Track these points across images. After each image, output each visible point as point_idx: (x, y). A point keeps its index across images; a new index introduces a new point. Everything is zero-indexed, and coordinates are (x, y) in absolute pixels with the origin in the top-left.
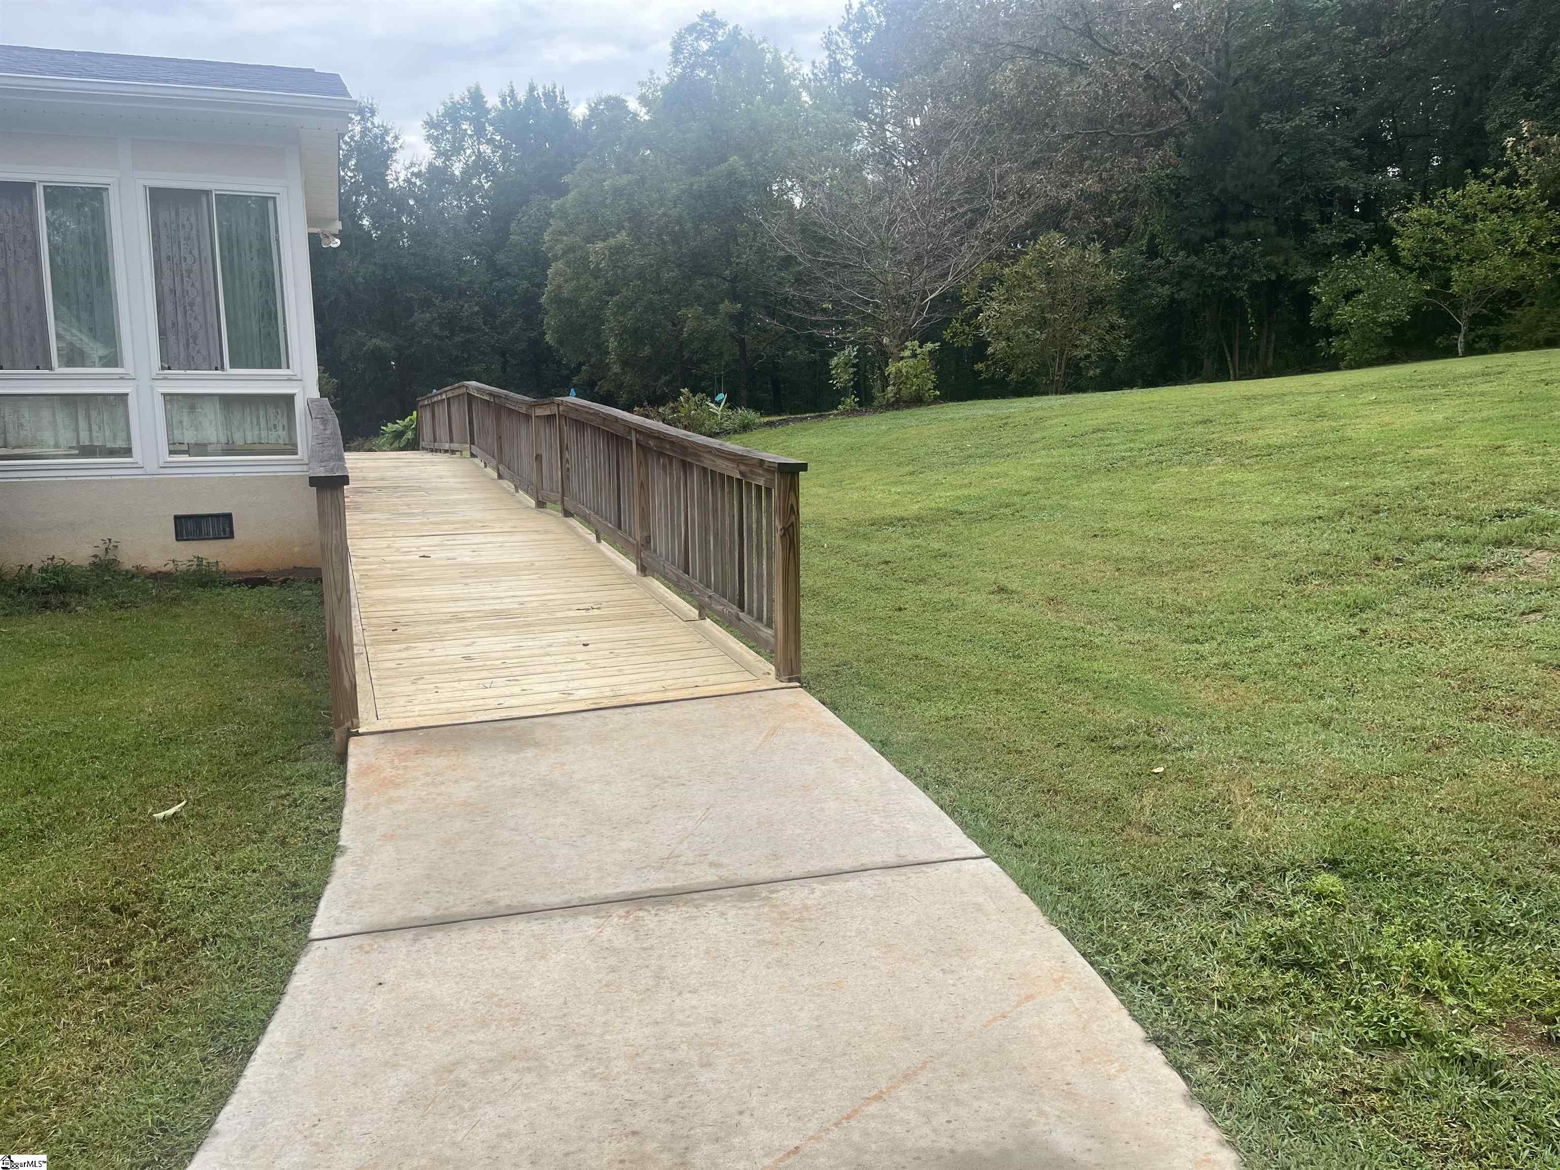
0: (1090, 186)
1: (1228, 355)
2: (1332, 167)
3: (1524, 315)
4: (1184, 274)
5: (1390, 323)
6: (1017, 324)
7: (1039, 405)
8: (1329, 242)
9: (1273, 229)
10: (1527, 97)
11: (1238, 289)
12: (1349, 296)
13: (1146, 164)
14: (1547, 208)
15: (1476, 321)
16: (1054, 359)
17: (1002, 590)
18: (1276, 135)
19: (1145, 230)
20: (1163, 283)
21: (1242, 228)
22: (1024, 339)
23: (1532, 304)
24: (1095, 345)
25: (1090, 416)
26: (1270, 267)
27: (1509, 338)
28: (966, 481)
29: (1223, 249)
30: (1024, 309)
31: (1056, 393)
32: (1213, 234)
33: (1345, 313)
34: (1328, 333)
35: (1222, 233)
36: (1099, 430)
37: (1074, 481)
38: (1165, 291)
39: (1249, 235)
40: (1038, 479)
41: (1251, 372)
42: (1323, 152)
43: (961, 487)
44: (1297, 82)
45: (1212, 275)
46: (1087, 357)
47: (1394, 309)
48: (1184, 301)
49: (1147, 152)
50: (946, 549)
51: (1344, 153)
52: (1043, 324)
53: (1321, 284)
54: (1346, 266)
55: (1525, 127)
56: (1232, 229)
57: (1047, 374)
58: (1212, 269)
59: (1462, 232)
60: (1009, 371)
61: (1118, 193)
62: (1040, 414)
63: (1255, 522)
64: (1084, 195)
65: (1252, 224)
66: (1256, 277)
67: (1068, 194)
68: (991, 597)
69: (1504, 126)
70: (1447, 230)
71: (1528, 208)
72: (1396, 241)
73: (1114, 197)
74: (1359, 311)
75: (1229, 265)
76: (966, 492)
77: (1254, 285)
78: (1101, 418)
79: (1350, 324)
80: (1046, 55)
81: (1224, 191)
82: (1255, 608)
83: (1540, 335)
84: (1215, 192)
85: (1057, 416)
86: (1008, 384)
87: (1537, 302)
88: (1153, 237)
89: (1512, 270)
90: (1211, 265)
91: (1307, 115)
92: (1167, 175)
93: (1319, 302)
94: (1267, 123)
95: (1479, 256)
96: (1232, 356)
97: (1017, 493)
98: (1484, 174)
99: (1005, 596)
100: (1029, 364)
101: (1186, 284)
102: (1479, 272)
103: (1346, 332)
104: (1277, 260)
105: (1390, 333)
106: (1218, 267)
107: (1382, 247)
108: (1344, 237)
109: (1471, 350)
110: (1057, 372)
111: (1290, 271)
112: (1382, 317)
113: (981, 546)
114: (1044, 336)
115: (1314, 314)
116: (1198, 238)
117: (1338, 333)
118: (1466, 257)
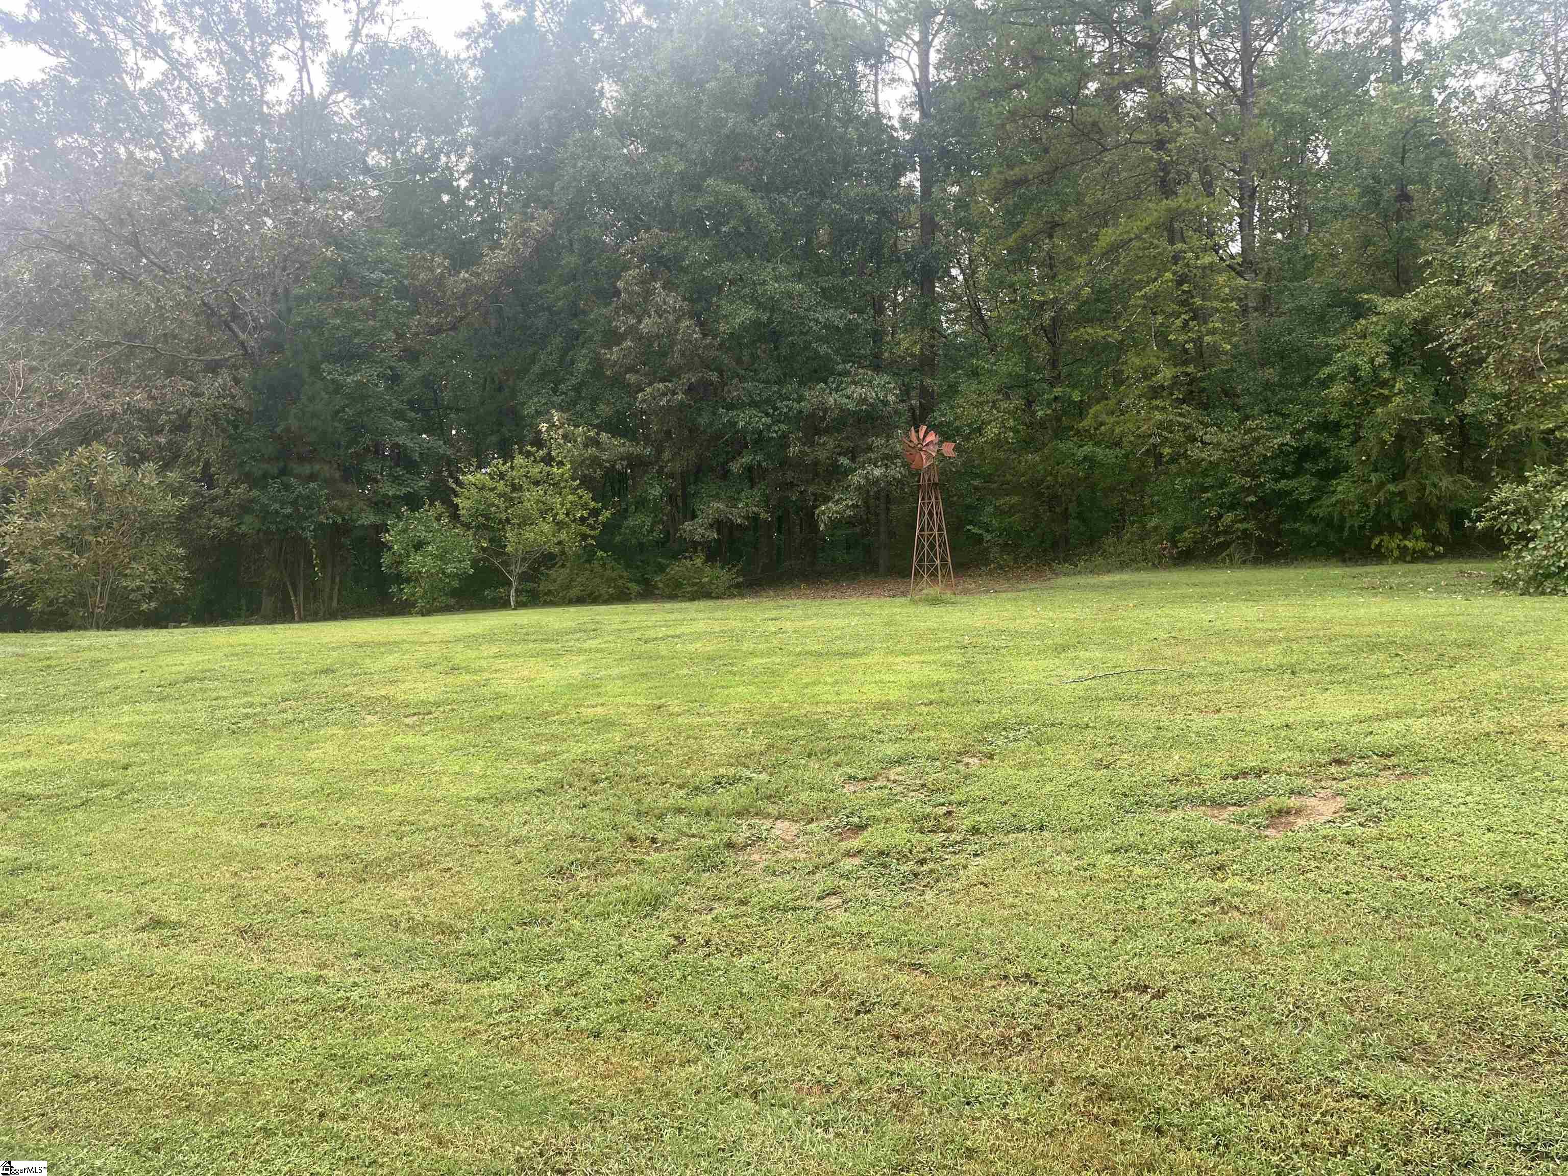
0: (138, 401)
1: (291, 593)
2: (391, 424)
3: (560, 575)
4: (245, 508)
5: (456, 575)
6: (46, 544)
7: (84, 643)
8: (390, 494)
9: (337, 475)
10: (555, 391)
11: (303, 529)
12: (419, 546)
13: (204, 389)
14: (579, 486)
15: (523, 577)
16: (94, 587)
17: (156, 923)
18: (337, 387)
19: (199, 458)
20: (220, 513)
21: (307, 469)
22: (56, 562)
23: (563, 566)
24: (150, 576)
25: (169, 660)
26: (334, 510)
27: (546, 594)
28: (20, 749)
29: (287, 487)
30: (58, 528)
31: (98, 628)
32: (276, 471)
33: (416, 562)
34: (399, 579)
35: (283, 472)
36: (192, 679)
37: (192, 748)
38: (224, 522)
39: (312, 477)
40: (136, 745)
41: (316, 614)
42: (381, 409)
43: (15, 756)
44: (356, 341)
45: (277, 512)
46: (139, 588)
47: (460, 562)
48: (244, 535)
49: (204, 377)
50: (27, 858)
51: (399, 415)
52: (80, 547)
53: (392, 533)
54: (416, 519)
55: (556, 416)
56: (297, 469)
57: (85, 605)
58: (277, 506)
59: (512, 499)
60: (32, 599)
61: (168, 414)
62: (97, 655)
63: (467, 799)
64: (129, 408)
65: (317, 467)
66: (322, 518)
67: (114, 405)
68: (144, 936)
69: (538, 413)
70: (500, 496)
71: (562, 485)
72: (457, 500)
73: (164, 417)
74: (429, 561)
75: (294, 503)
76: (27, 764)
77: (321, 525)
78: (188, 662)
79: (420, 573)
80: (81, 254)
81: (288, 430)
82: (533, 920)
83: (574, 592)
84: (278, 430)
85: (122, 659)
86: (30, 614)
87: (568, 565)
88: (207, 465)
89: (554, 536)
90: (275, 501)
91: (365, 374)
92: (224, 405)
93: (390, 549)
94: (329, 373)
95: (526, 521)
96: (295, 596)
97: (111, 764)
98: (529, 452)
99: (166, 932)
100: (63, 593)
101: (248, 519)
102: (529, 535)
103: (417, 580)
104: (342, 504)
105: (456, 584)
106: (283, 504)
107: (443, 503)
108: (404, 491)
109: (520, 605)
110: (99, 603)
111: (355, 516)
112: (450, 569)
113: (85, 850)
114: (84, 561)
115: (386, 559)
116: (260, 472)
117: (408, 580)
118: (515, 521)
